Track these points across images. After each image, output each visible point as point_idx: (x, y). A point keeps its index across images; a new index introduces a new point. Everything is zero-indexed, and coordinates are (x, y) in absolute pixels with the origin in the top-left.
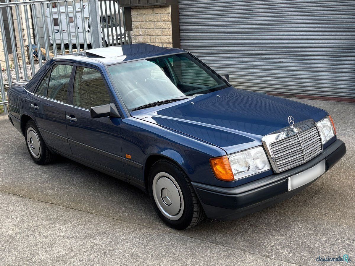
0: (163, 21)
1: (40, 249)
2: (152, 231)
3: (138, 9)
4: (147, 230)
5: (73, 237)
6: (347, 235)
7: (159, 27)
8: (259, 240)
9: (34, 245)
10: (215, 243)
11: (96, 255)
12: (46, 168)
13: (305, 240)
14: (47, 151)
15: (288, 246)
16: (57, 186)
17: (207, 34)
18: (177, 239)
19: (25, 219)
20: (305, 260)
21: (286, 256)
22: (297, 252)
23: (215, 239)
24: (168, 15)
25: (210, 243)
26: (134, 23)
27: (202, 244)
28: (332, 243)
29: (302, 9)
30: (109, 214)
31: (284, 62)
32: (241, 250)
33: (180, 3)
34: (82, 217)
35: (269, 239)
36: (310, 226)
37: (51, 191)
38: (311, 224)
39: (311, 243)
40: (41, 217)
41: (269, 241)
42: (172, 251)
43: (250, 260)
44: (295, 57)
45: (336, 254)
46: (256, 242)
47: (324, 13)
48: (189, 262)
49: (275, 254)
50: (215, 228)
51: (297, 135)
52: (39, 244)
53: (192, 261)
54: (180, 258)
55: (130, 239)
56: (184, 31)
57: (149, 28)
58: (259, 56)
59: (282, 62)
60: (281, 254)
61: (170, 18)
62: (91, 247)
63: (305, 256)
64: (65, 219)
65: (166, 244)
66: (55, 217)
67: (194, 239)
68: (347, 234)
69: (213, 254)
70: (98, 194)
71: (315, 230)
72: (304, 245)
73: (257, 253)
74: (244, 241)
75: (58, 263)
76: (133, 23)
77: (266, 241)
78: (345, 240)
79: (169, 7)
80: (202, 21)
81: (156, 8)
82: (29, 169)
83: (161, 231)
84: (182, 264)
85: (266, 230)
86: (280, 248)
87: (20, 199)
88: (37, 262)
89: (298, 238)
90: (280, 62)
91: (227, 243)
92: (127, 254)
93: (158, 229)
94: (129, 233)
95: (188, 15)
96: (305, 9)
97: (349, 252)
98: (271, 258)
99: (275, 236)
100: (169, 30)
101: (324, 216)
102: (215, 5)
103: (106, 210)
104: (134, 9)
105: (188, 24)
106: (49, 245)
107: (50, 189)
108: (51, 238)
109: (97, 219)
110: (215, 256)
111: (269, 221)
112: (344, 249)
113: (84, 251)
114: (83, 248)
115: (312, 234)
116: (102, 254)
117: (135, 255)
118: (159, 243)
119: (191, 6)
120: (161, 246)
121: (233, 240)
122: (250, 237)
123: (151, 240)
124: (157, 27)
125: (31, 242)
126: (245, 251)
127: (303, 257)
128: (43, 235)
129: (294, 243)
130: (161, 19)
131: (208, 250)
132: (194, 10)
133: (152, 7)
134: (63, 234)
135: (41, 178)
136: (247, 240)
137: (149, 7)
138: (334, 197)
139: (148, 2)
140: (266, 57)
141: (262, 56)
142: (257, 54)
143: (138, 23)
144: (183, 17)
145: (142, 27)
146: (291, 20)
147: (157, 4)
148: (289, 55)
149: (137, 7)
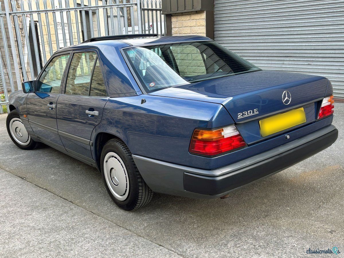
0: (199, 26)
2: (121, 232)
3: (177, 16)
4: (116, 230)
5: (39, 229)
7: (195, 32)
17: (239, 38)
18: (142, 246)
24: (203, 20)
25: (178, 254)
26: (174, 29)
30: (90, 206)
33: (215, 10)
34: (62, 206)
40: (25, 203)
44: (324, 60)
55: (93, 239)
56: (218, 36)
58: (288, 59)
59: (311, 65)
61: (204, 23)
62: (50, 243)
64: (45, 207)
65: (128, 250)
76: (172, 29)
79: (204, 12)
81: (193, 14)
85: (251, 244)
90: (309, 64)
93: (129, 230)
94: (96, 231)
95: (223, 21)
96: (337, 10)
101: (329, 234)
102: (247, 10)
104: (174, 16)
106: (12, 236)
108: (19, 227)
111: (259, 233)
113: (40, 248)
114: (41, 244)
116: (55, 254)
118: (120, 247)
119: (225, 12)
122: (228, 253)
123: (115, 242)
124: (193, 32)
130: (196, 24)
132: (228, 15)
133: (190, 13)
137: (187, 13)
139: (185, 9)
140: (294, 59)
141: (291, 59)
142: (286, 57)
143: (177, 29)
144: (217, 23)
145: (180, 32)
146: (321, 22)
147: (194, 10)
148: (318, 57)
149: (177, 14)
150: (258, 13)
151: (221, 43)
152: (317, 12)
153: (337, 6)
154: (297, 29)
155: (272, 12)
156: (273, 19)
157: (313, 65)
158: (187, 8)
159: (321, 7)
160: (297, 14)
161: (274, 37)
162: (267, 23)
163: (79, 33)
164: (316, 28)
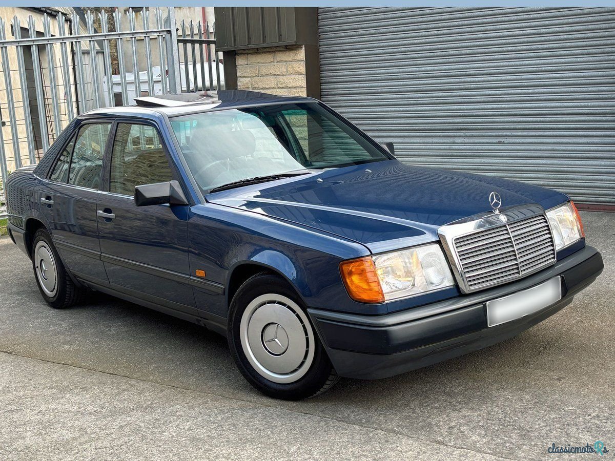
0: (292, 74)
1: (28, 431)
2: (236, 404)
3: (247, 54)
4: (227, 403)
5: (90, 413)
6: (596, 411)
7: (284, 85)
8: (428, 418)
9: (20, 425)
10: (347, 423)
11: (126, 439)
12: (66, 313)
13: (516, 418)
14: (67, 282)
15: (483, 426)
16: (79, 339)
18: (278, 416)
19: (13, 386)
20: (511, 448)
21: (476, 442)
22: (497, 436)
23: (349, 415)
24: (299, 63)
25: (338, 421)
26: (242, 80)
27: (322, 424)
28: (566, 423)
29: (538, 46)
30: (163, 379)
31: (506, 142)
32: (394, 431)
33: (321, 43)
34: (113, 383)
35: (448, 416)
36: (528, 397)
37: (67, 347)
38: (531, 394)
39: (526, 423)
40: (41, 384)
41: (447, 419)
42: (266, 433)
43: (406, 448)
44: (526, 134)
45: (572, 440)
46: (424, 421)
47: (577, 51)
48: (293, 449)
49: (457, 438)
50: (350, 399)
51: (505, 226)
52: (29, 423)
53: (299, 448)
54: (279, 444)
55: (193, 416)
56: (329, 93)
57: (267, 87)
59: (504, 143)
60: (467, 439)
61: (302, 68)
62: (121, 427)
63: (511, 443)
64: (83, 386)
65: (257, 422)
66: (65, 384)
67: (309, 416)
68: (596, 409)
69: (341, 438)
70: (150, 350)
71: (537, 402)
72: (513, 425)
73: (423, 438)
74: (401, 419)
75: (56, 452)
76: (238, 79)
77: (441, 420)
78: (591, 419)
79: (301, 48)
80: (359, 72)
81: (279, 51)
82: (37, 314)
83: (250, 404)
84: (280, 452)
85: (445, 402)
86: (467, 430)
87: (11, 358)
88: (19, 449)
89: (502, 414)
90: (500, 143)
91: (369, 421)
92: (184, 439)
93: (247, 401)
94: (193, 407)
96: (543, 46)
97: (596, 437)
98: (446, 445)
99: (459, 411)
100: (302, 90)
101: (556, 382)
103: (160, 373)
104: (240, 54)
105: (334, 80)
106: (47, 425)
107: (66, 343)
108: (52, 414)
109: (140, 386)
110: (343, 442)
111: (453, 389)
112: (588, 432)
113: (107, 434)
114: (106, 429)
115: (530, 408)
116: (138, 438)
117: (198, 439)
118: (244, 421)
119: (341, 48)
120: (247, 426)
121: (381, 418)
122: (413, 413)
123: (231, 417)
124: (281, 86)
125: (15, 420)
126: (400, 434)
127: (508, 445)
128: (40, 410)
129: (493, 422)
130: (287, 70)
131: (332, 431)
132: (346, 54)
133: (272, 50)
134: (75, 408)
135: (54, 328)
136: (407, 417)
137: (267, 50)
138: (579, 353)
139: (264, 42)
140: (473, 133)
141: (468, 134)
142: (458, 129)
143: (247, 80)
144: (326, 68)
145: (255, 86)
146: (518, 66)
147: (281, 43)
148: (516, 129)
149: (247, 52)
150: (403, 49)
151: (336, 107)
152: (510, 48)
153: (543, 39)
154: (477, 79)
155: (429, 47)
156: (432, 61)
157: (507, 143)
158: (268, 39)
159: (516, 40)
160: (475, 51)
161: (435, 94)
162: (421, 69)
163: (70, 87)
164: (510, 77)
